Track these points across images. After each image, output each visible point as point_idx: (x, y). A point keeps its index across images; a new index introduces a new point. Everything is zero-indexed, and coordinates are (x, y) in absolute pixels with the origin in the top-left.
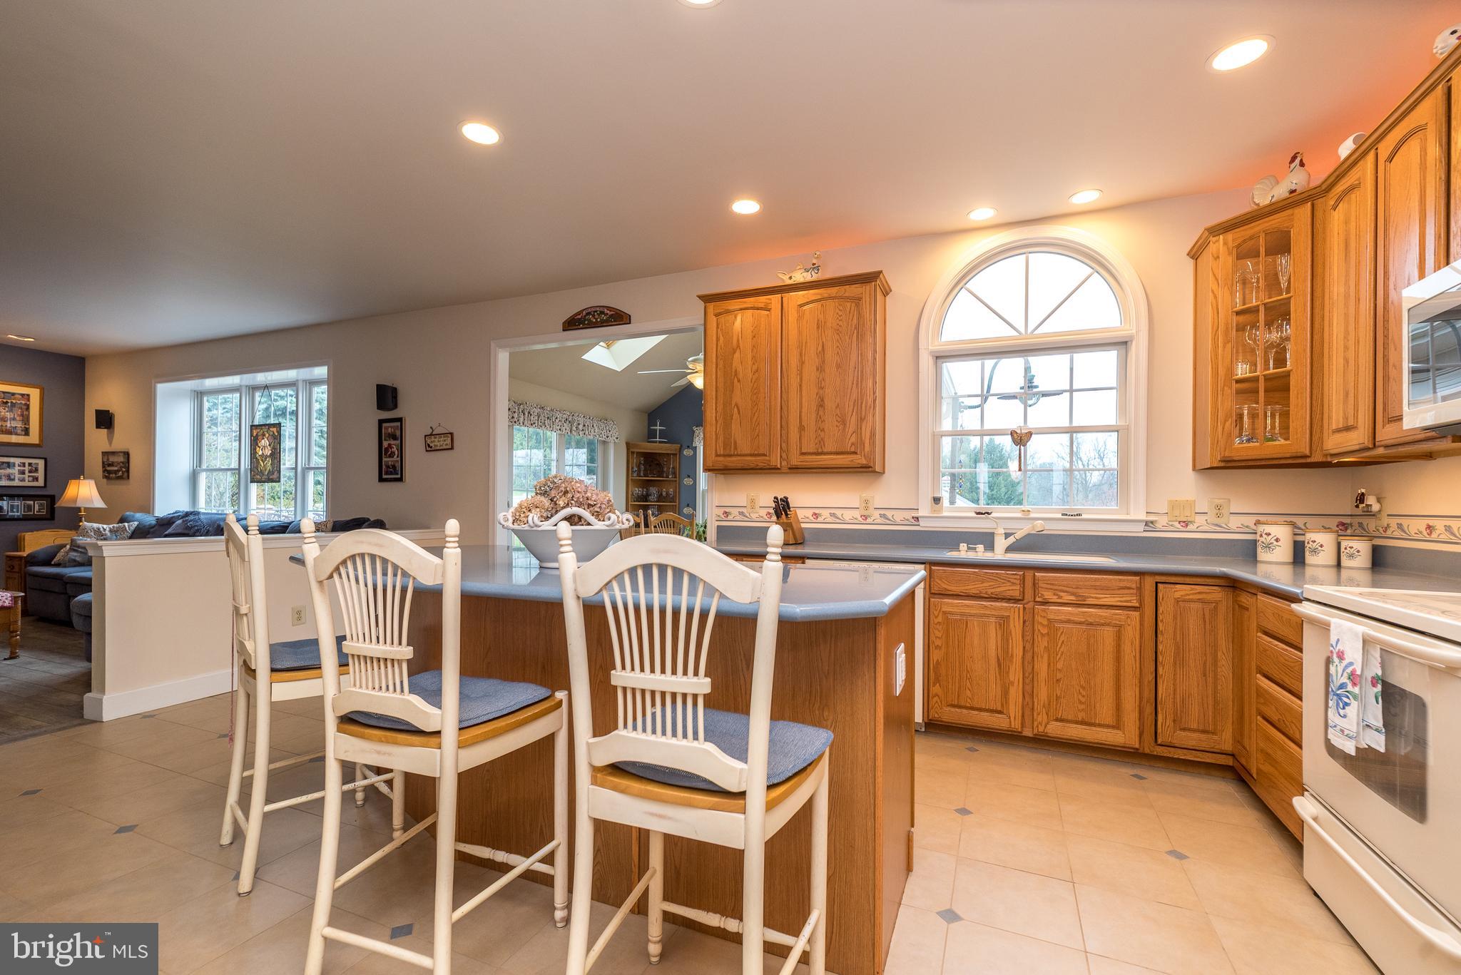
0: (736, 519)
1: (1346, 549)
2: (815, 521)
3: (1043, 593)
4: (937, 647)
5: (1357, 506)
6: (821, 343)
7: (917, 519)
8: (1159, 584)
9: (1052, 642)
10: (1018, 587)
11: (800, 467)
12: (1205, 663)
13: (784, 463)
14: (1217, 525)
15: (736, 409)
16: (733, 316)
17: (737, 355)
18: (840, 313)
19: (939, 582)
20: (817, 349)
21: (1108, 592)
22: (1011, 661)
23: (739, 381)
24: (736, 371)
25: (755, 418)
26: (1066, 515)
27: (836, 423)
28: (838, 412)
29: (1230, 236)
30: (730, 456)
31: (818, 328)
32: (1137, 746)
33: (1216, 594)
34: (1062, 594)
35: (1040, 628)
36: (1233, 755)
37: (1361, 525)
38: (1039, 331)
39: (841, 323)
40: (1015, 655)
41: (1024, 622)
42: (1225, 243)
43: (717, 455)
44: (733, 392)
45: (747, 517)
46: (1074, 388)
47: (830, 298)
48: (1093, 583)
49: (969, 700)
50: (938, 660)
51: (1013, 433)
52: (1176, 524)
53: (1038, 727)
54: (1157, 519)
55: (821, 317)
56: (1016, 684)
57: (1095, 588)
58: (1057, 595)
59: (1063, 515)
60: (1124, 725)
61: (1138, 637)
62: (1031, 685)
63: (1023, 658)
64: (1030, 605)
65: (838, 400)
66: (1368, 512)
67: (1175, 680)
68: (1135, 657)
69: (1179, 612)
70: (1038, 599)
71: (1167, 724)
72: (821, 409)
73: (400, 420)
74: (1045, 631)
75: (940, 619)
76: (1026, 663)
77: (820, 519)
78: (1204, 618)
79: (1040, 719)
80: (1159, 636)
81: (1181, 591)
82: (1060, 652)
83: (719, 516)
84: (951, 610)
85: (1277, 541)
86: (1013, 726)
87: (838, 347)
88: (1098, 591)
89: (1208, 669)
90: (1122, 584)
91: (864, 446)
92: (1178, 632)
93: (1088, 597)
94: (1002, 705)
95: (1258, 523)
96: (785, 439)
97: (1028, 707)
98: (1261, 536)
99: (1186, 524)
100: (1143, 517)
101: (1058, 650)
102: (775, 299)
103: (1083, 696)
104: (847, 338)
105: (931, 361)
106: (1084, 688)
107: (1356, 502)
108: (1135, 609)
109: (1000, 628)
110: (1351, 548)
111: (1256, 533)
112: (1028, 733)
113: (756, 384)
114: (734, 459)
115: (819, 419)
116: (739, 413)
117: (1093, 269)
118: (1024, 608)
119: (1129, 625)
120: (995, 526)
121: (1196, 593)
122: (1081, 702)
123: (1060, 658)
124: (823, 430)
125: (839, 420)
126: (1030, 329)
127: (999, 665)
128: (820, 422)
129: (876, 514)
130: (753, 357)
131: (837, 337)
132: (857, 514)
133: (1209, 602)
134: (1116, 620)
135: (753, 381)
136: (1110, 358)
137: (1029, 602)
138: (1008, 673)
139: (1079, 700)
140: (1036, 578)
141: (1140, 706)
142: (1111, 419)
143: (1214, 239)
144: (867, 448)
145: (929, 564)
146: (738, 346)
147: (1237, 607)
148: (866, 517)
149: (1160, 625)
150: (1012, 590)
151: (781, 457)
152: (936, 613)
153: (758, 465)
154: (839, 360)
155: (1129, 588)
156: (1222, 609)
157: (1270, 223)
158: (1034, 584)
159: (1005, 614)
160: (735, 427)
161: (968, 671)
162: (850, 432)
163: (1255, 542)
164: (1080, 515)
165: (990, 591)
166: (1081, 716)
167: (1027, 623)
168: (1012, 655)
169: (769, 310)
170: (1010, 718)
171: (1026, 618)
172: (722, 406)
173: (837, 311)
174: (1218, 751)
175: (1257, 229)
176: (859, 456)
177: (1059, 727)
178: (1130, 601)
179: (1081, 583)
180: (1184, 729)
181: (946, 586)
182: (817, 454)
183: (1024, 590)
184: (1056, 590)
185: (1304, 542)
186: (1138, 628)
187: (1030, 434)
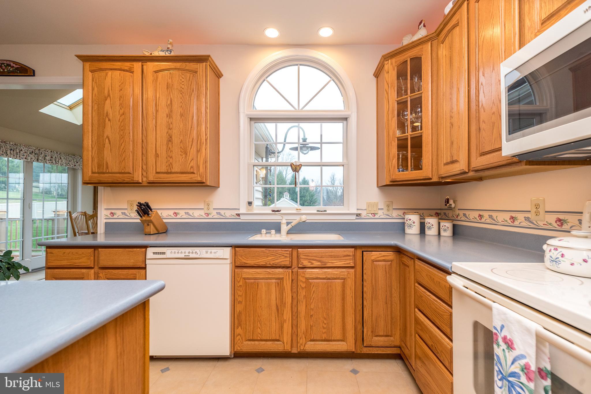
0: (119, 217)
1: (443, 226)
2: (175, 217)
3: (302, 261)
4: (240, 302)
5: (446, 205)
6: (169, 99)
7: (238, 215)
8: (364, 252)
9: (308, 292)
10: (288, 259)
11: (156, 182)
12: (386, 296)
13: (145, 179)
14: (387, 215)
15: (107, 140)
16: (105, 74)
17: (108, 102)
18: (183, 80)
19: (240, 258)
20: (167, 103)
21: (337, 259)
22: (285, 307)
23: (109, 120)
24: (107, 113)
25: (122, 147)
26: (319, 211)
27: (180, 153)
28: (182, 146)
29: (394, 60)
30: (104, 173)
31: (167, 88)
32: (354, 350)
33: (390, 255)
34: (313, 262)
35: (301, 284)
36: (400, 347)
37: (445, 214)
38: (305, 109)
39: (183, 86)
40: (287, 302)
41: (292, 280)
42: (392, 64)
43: (93, 173)
44: (105, 127)
45: (128, 216)
46: (323, 141)
47: (175, 69)
48: (330, 254)
49: (259, 335)
50: (240, 311)
51: (291, 165)
52: (370, 215)
53: (300, 347)
54: (362, 212)
55: (170, 81)
56: (287, 321)
57: (331, 256)
58: (311, 262)
59: (318, 211)
60: (347, 339)
61: (353, 284)
62: (296, 320)
63: (292, 303)
64: (295, 270)
65: (181, 138)
66: (450, 207)
67: (372, 307)
68: (352, 297)
69: (374, 268)
70: (300, 266)
71: (369, 334)
72: (170, 143)
74: (303, 285)
75: (241, 283)
76: (294, 307)
77: (178, 216)
78: (386, 270)
79: (301, 341)
80: (364, 282)
81: (375, 255)
82: (312, 298)
83: (107, 216)
84: (248, 277)
85: (414, 223)
86: (286, 348)
87: (181, 102)
88: (333, 259)
89: (388, 300)
90: (345, 254)
91: (199, 168)
92: (374, 281)
93: (328, 263)
94: (279, 336)
95: (404, 213)
96: (145, 162)
97: (294, 334)
98: (407, 220)
99: (374, 214)
100: (356, 212)
101: (311, 296)
102: (137, 66)
103: (325, 324)
104: (187, 97)
105: (247, 121)
106: (325, 319)
107: (445, 203)
108: (352, 267)
109: (278, 286)
110: (445, 226)
111: (404, 219)
112: (295, 351)
113: (122, 123)
114: (106, 175)
115: (169, 150)
116: (110, 143)
117: (331, 78)
118: (292, 272)
119: (349, 278)
120: (281, 218)
121: (382, 256)
122: (324, 328)
123: (312, 302)
124: (171, 157)
125: (182, 151)
126: (301, 106)
127: (278, 310)
128: (169, 152)
129: (214, 212)
130: (121, 104)
131: (181, 95)
132: (202, 213)
133: (388, 261)
134: (342, 275)
135: (121, 121)
136: (339, 126)
137: (295, 267)
138: (283, 314)
139: (323, 326)
140: (299, 252)
141: (355, 326)
142: (339, 159)
143: (386, 62)
144: (201, 170)
145: (235, 247)
146: (109, 95)
147: (401, 263)
148: (208, 215)
149: (364, 276)
150: (285, 261)
151: (142, 174)
152: (239, 279)
153: (124, 180)
154: (182, 111)
155: (349, 256)
156: (394, 264)
157: (412, 53)
158: (298, 257)
159: (281, 277)
160: (107, 153)
161: (258, 316)
162: (190, 158)
163: (404, 223)
164: (325, 211)
165: (272, 263)
166: (324, 336)
167: (294, 281)
168: (285, 303)
169: (133, 72)
170: (284, 343)
171: (293, 278)
172: (96, 138)
173: (181, 78)
174: (393, 346)
175: (405, 56)
176: (196, 175)
177: (312, 345)
178: (349, 263)
179: (324, 254)
180: (377, 336)
181: (245, 261)
182: (167, 173)
183: (292, 261)
184: (311, 259)
185: (425, 222)
186: (354, 279)
187: (300, 166)
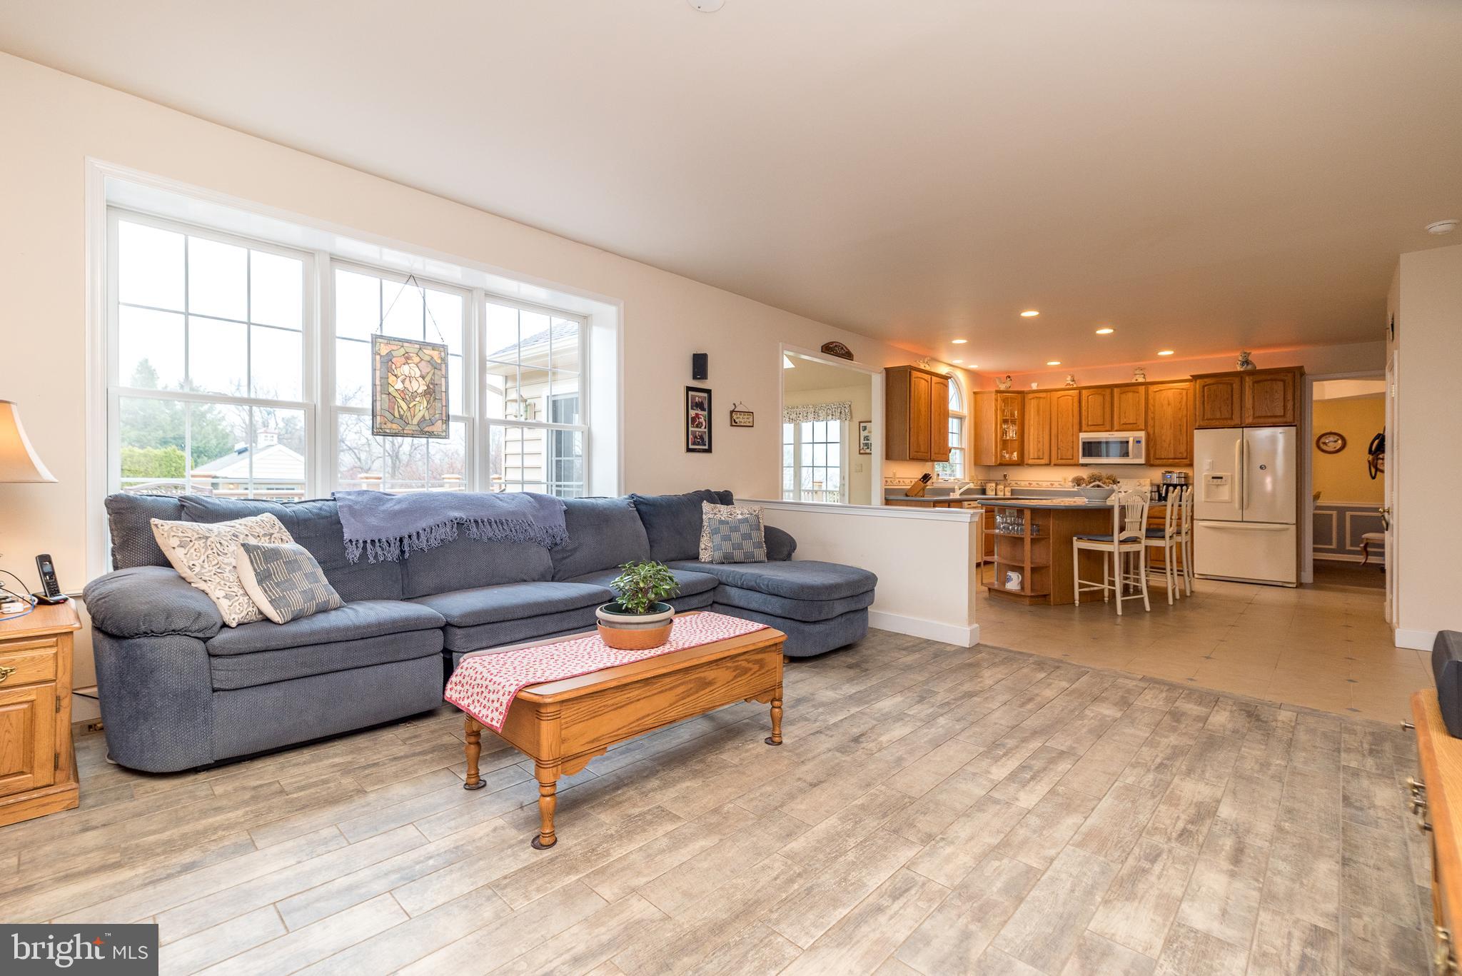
73: (709, 392)
